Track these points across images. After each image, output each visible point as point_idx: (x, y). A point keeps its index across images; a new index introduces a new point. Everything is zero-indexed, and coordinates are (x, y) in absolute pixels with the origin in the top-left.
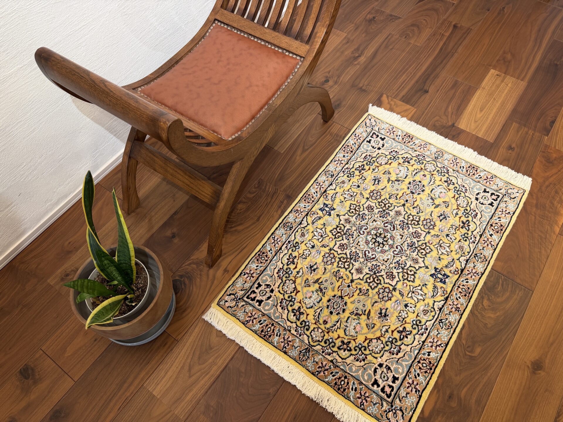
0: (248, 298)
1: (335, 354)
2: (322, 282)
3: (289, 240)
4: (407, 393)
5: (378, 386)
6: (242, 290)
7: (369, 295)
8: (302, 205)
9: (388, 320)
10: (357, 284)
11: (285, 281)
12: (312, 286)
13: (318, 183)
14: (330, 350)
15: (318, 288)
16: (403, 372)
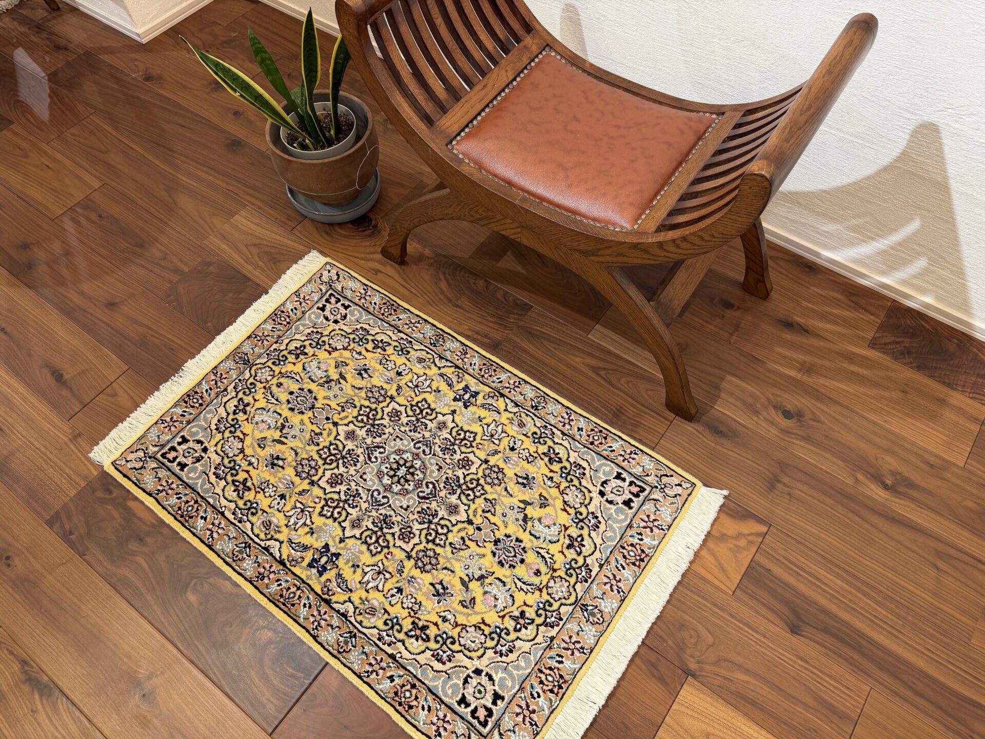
0: (331, 295)
1: (234, 394)
2: (340, 383)
3: (414, 342)
4: (160, 479)
5: (179, 444)
6: (342, 288)
7: (309, 445)
8: (476, 360)
9: (265, 468)
10: (330, 430)
11: (349, 338)
12: (336, 370)
13: (520, 384)
14: (240, 388)
15: (331, 378)
16: (188, 478)
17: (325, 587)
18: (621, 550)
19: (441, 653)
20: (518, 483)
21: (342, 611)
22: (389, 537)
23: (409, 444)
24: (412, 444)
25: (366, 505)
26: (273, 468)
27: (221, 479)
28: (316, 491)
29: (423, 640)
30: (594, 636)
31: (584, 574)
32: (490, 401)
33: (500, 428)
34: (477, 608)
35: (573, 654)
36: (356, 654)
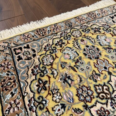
4: (6, 60)
5: (25, 47)
7: (90, 78)
9: (60, 80)
14: (63, 35)
16: (19, 66)
27: (34, 75)
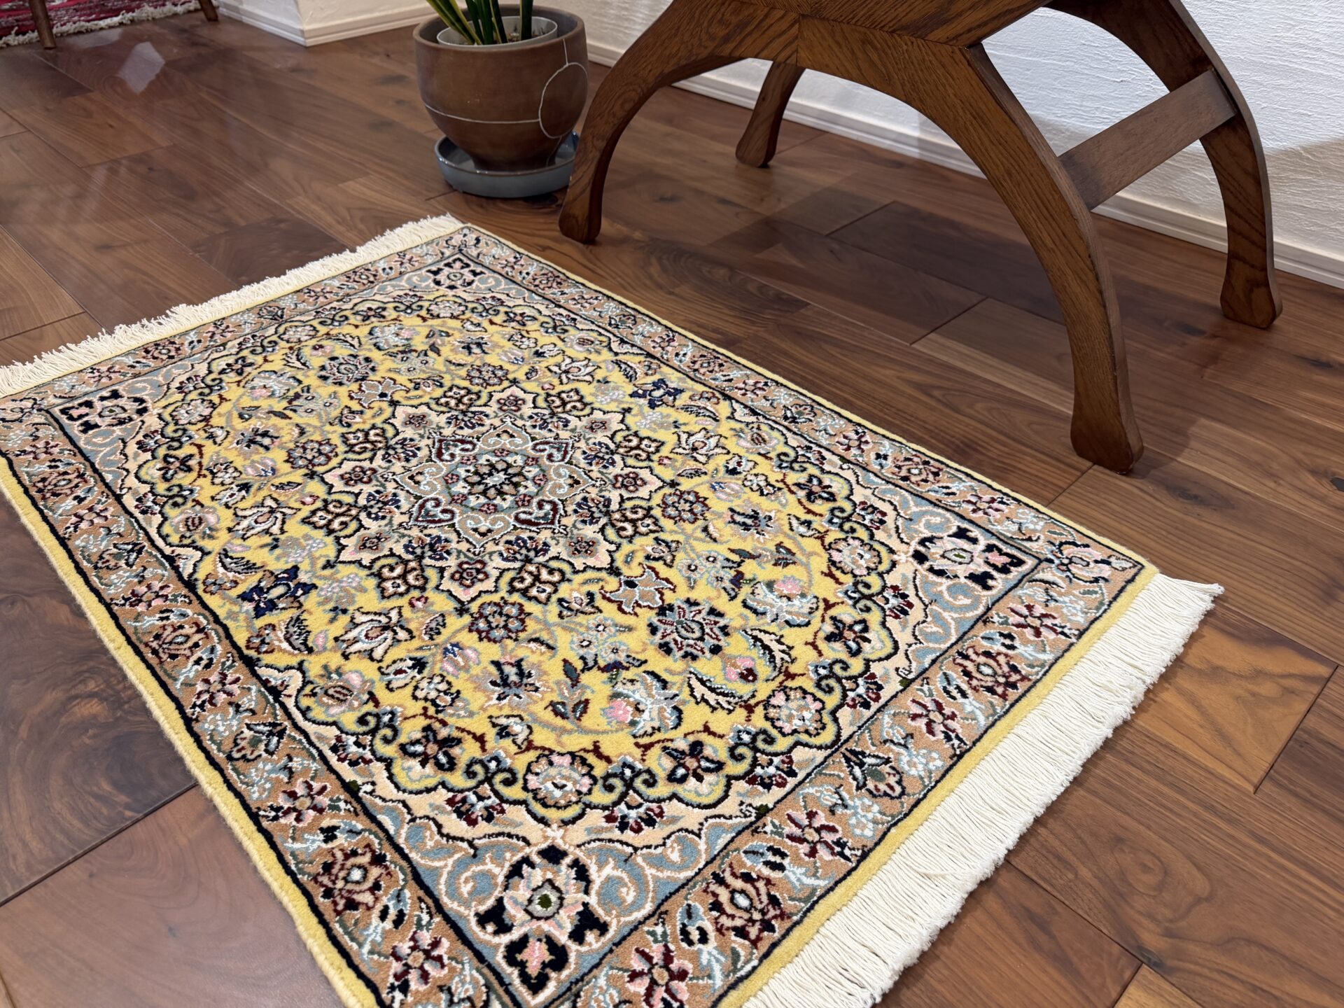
0: (457, 259)
1: (234, 351)
2: (426, 355)
3: (580, 320)
4: (36, 439)
5: (103, 399)
6: (480, 253)
7: (331, 424)
8: (688, 350)
9: (234, 445)
10: (381, 409)
11: (467, 306)
12: (426, 340)
13: (766, 384)
14: (249, 345)
15: (413, 348)
16: (89, 443)
17: (258, 636)
18: (959, 660)
19: (472, 798)
20: (734, 522)
21: (273, 683)
22: (432, 574)
23: (526, 442)
24: (531, 444)
25: (405, 518)
26: (248, 446)
27: (145, 451)
28: (316, 487)
29: (440, 766)
30: (875, 822)
31: (861, 690)
32: (701, 403)
33: (713, 441)
34: (587, 721)
35: (813, 853)
36: (269, 767)
